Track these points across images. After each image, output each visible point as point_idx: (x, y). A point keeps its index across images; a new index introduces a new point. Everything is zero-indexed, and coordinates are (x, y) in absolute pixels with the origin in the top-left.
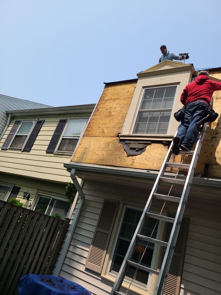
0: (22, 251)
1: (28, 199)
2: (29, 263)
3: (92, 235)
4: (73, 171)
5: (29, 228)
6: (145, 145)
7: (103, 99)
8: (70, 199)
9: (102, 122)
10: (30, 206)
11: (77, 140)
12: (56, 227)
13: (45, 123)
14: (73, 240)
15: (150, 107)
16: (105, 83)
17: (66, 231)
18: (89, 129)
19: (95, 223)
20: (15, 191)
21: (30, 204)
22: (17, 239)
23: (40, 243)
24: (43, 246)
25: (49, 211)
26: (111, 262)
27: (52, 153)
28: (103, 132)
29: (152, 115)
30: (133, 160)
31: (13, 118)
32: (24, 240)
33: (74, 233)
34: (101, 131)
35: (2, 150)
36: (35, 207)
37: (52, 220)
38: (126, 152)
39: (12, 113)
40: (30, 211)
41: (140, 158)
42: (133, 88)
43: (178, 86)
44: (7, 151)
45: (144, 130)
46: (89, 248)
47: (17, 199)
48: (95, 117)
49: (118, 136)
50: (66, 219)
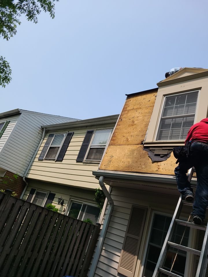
0: (59, 254)
1: (62, 204)
2: (65, 265)
3: (122, 241)
4: (101, 178)
5: (64, 231)
6: (170, 151)
7: (125, 109)
8: (100, 204)
9: (125, 131)
10: (64, 211)
11: (104, 149)
12: (88, 232)
13: (74, 135)
14: (104, 244)
15: (172, 114)
16: (126, 95)
17: (97, 236)
18: (114, 138)
19: (125, 229)
20: (51, 197)
21: (64, 210)
22: (55, 242)
23: (74, 246)
24: (78, 250)
25: (81, 216)
26: (142, 267)
27: (81, 162)
28: (128, 140)
29: (174, 121)
30: (159, 166)
31: (47, 132)
32: (60, 243)
33: (105, 238)
34: (125, 139)
35: (39, 160)
36: (69, 212)
37: (84, 224)
38: (150, 158)
39: (46, 128)
40: (64, 216)
41: (166, 164)
42: (154, 97)
43: (200, 91)
44: (43, 161)
45: (168, 137)
46: (120, 253)
47: (53, 204)
48: (119, 127)
49: (142, 144)
50: (97, 224)
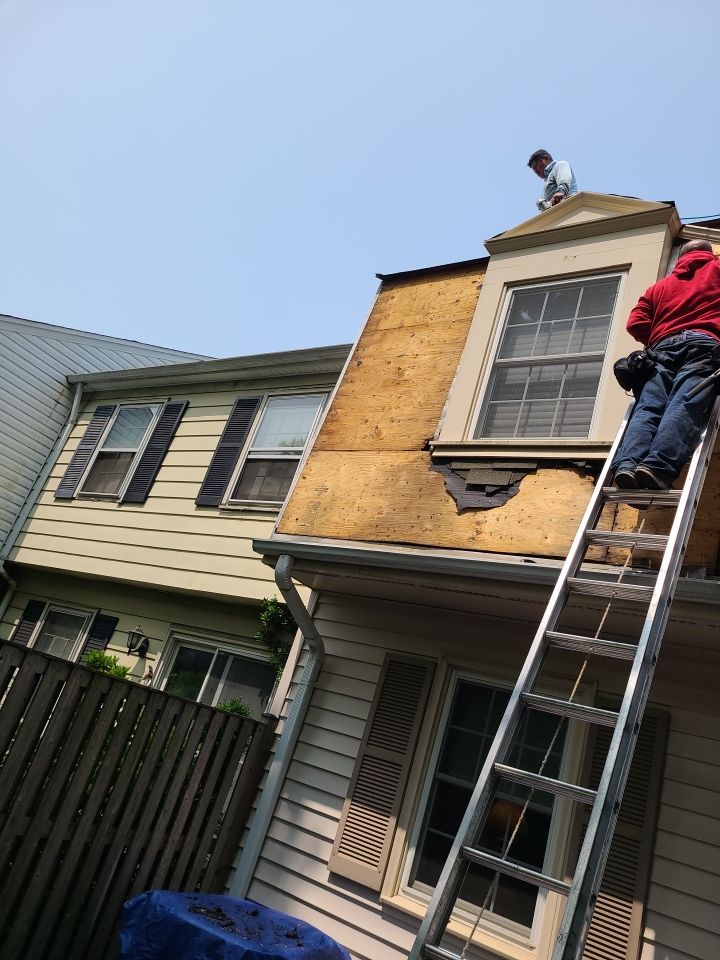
0: (128, 819)
1: (142, 653)
2: (151, 855)
3: (348, 769)
4: (283, 563)
5: (147, 744)
6: (518, 476)
7: (373, 328)
8: (276, 652)
9: (372, 402)
10: (150, 676)
11: (294, 464)
12: (233, 743)
13: (189, 411)
14: (288, 783)
15: (530, 350)
16: (379, 276)
17: (265, 756)
18: (332, 427)
19: (359, 730)
20: (103, 630)
21: (151, 672)
22: (113, 781)
23: (183, 791)
24: (195, 804)
25: (211, 691)
26: (411, 853)
27: (215, 507)
28: (379, 434)
29: (537, 375)
30: (478, 523)
31: (88, 398)
32: (133, 782)
33: (291, 762)
34: (370, 431)
35: (58, 499)
36: (165, 681)
37: (219, 719)
38: (453, 498)
39: (84, 384)
40: (149, 691)
41: (502, 518)
42: (474, 290)
43: (624, 275)
44: (74, 503)
45: (514, 427)
46: (340, 808)
47: (108, 653)
48: (348, 387)
49: (427, 448)
50: (263, 716)
